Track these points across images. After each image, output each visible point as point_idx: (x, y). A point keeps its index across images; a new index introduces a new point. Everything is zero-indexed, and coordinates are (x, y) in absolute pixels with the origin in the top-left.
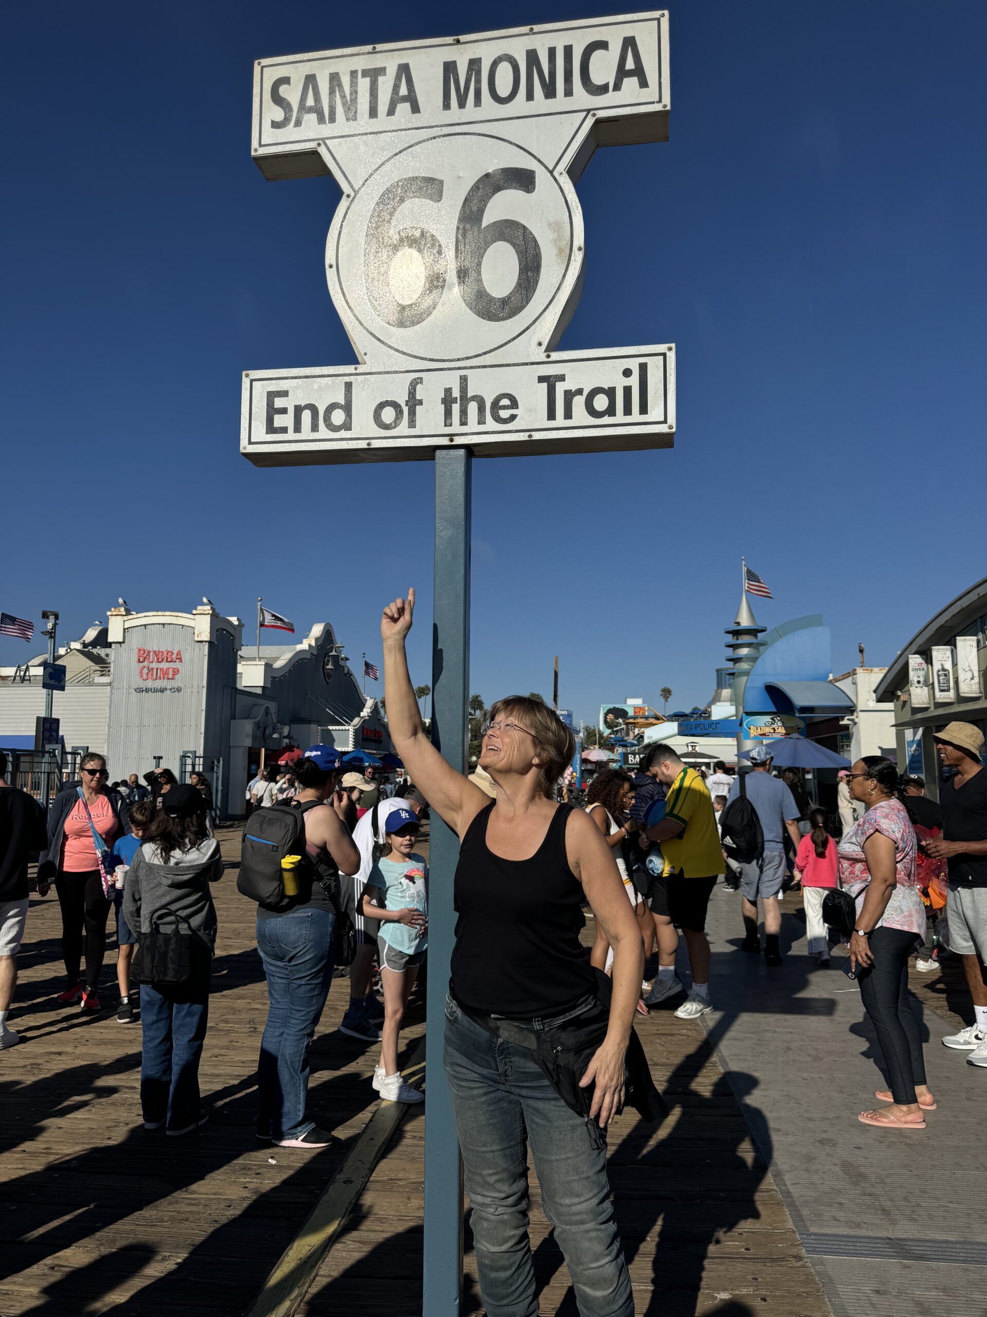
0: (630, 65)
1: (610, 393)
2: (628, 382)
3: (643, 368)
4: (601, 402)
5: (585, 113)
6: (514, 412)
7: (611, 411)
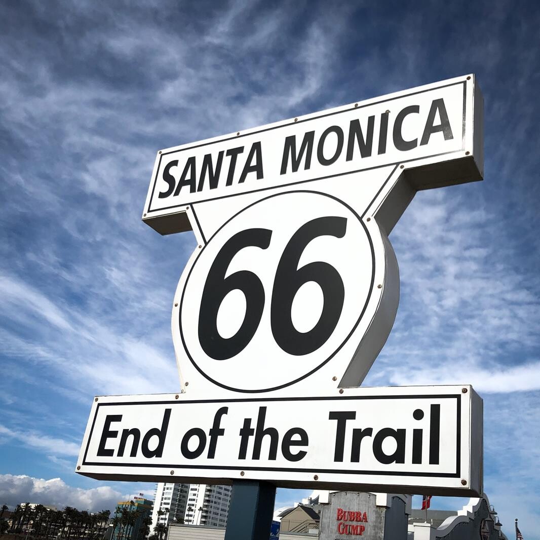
0: (437, 121)
1: (400, 435)
2: (418, 424)
3: (435, 410)
4: (389, 446)
5: (395, 166)
6: (303, 448)
7: (399, 457)
